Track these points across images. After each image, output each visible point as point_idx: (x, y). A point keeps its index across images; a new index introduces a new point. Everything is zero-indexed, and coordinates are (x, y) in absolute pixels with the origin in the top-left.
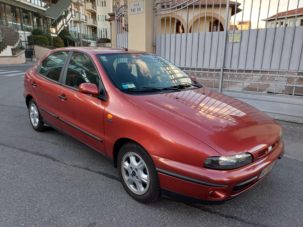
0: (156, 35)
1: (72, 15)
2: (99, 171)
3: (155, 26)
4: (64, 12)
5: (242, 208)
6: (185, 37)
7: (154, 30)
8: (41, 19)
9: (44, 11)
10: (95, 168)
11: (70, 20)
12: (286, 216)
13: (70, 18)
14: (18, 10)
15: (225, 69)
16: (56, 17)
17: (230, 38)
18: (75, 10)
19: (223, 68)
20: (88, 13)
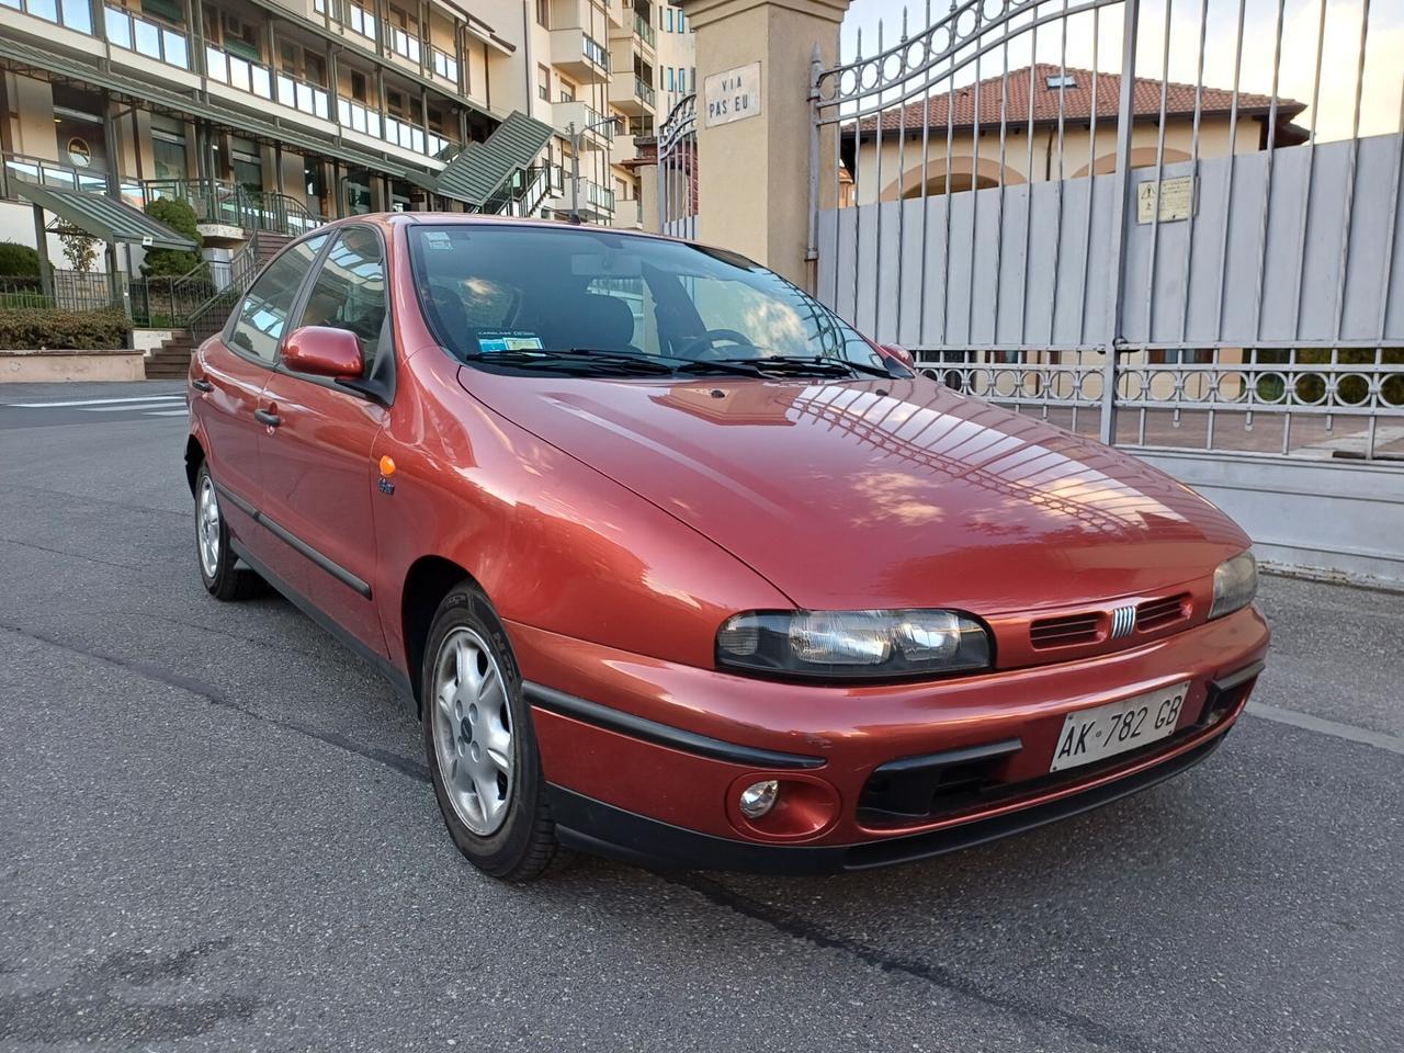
0: (817, 213)
1: (549, 188)
2: (383, 748)
3: (814, 172)
4: (518, 174)
5: (994, 934)
6: (944, 210)
7: (809, 192)
8: (420, 204)
9: (435, 173)
10: (370, 738)
11: (541, 206)
12: (1224, 986)
13: (541, 198)
14: (329, 168)
15: (1124, 347)
16: (480, 196)
17: (1142, 204)
18: (562, 168)
19: (1114, 343)
20: (618, 180)
